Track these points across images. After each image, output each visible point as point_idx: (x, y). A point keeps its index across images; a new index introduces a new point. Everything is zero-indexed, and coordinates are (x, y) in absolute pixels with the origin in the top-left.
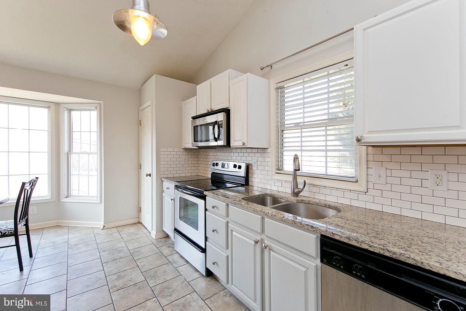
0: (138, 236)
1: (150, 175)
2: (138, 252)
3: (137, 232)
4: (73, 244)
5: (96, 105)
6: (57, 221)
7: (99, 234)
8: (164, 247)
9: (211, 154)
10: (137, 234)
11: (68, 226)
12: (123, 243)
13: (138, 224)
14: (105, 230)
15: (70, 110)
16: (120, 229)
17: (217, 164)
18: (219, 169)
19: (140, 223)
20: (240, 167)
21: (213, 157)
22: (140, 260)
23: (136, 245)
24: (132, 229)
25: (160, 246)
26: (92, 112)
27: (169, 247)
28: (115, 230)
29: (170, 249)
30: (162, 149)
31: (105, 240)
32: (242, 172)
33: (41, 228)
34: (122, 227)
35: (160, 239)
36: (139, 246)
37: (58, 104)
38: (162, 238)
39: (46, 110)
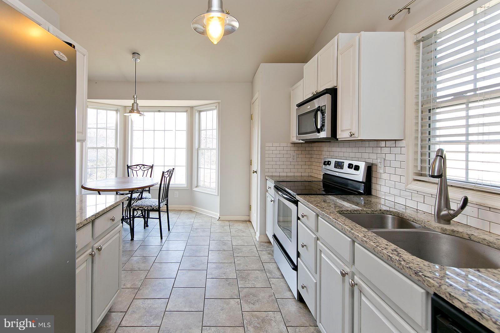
0: (244, 234)
1: (256, 172)
2: (239, 249)
3: (244, 230)
4: (195, 228)
5: (215, 105)
6: (190, 206)
7: (215, 224)
8: (264, 252)
9: (325, 149)
10: (244, 232)
11: (197, 212)
12: (230, 237)
13: (248, 223)
14: (220, 222)
15: (200, 112)
16: (231, 223)
17: (329, 163)
18: (332, 170)
19: (250, 221)
20: (357, 168)
21: (327, 153)
22: (238, 258)
23: (240, 242)
24: (241, 226)
25: (261, 250)
26: (214, 111)
27: (269, 254)
28: (227, 223)
29: (270, 256)
30: (267, 144)
31: (217, 230)
32: (360, 176)
33: (181, 210)
34: (233, 222)
35: (263, 243)
36: (242, 244)
37: (192, 108)
38: (265, 242)
39: (185, 114)
